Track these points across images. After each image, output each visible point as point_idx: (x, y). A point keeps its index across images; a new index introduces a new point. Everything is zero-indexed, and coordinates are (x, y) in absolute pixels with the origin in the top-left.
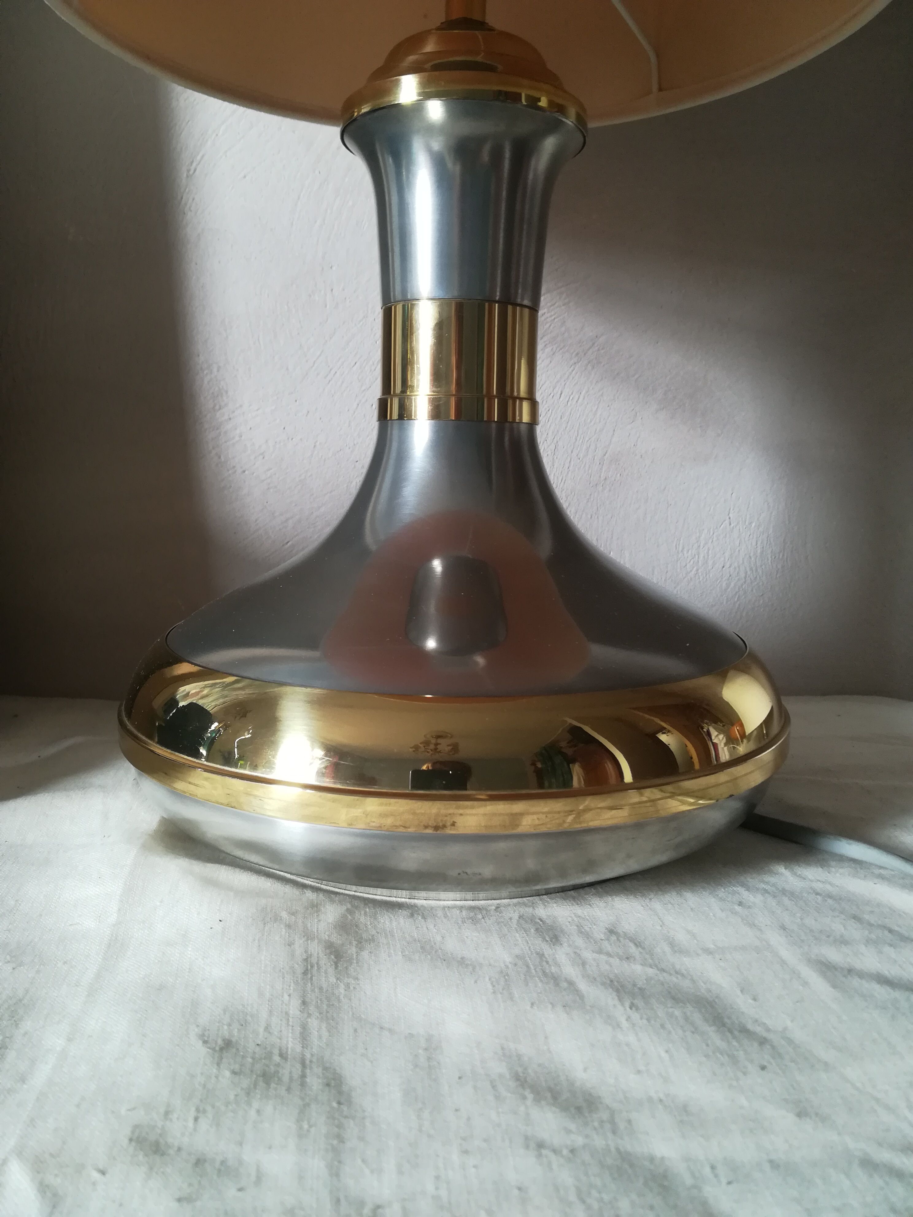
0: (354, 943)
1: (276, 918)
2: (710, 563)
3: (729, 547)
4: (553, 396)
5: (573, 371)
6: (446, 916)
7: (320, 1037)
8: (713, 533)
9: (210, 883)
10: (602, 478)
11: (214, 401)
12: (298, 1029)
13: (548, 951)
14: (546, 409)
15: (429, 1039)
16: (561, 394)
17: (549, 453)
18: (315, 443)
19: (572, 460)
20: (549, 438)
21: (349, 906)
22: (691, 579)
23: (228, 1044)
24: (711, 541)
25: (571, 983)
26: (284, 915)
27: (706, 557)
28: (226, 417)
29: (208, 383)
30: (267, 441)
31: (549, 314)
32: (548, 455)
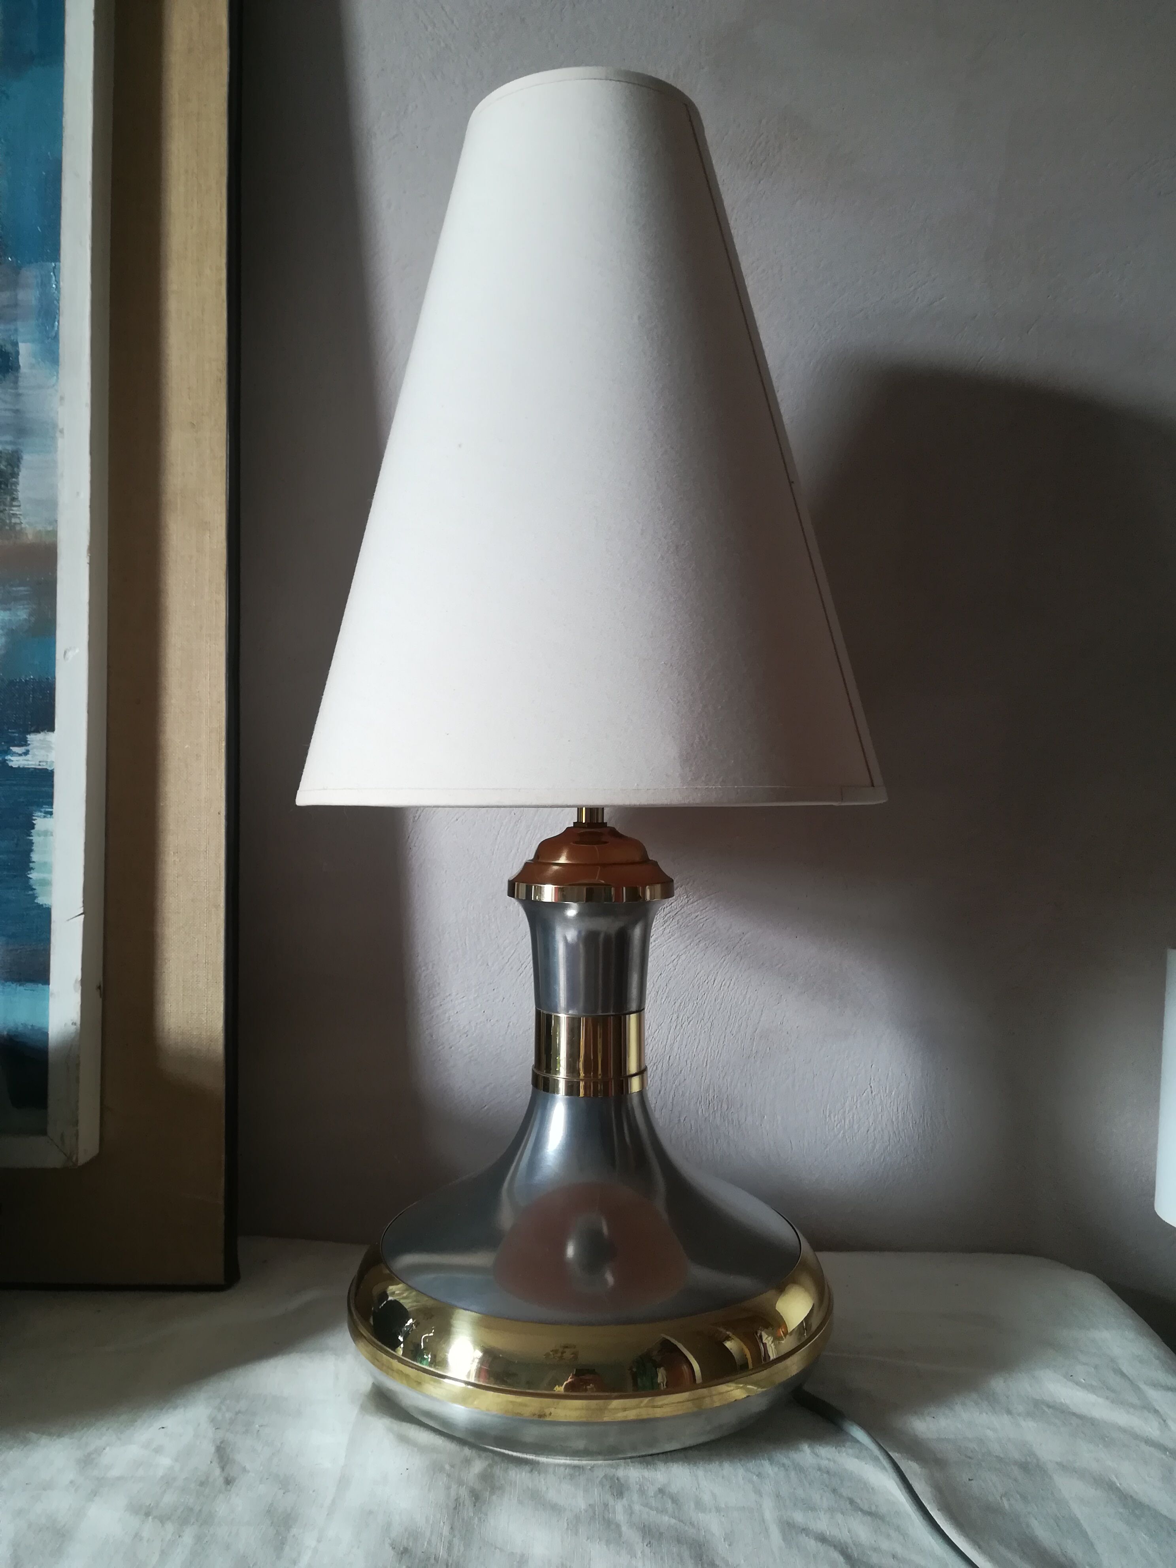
0: (489, 1489)
1: (441, 1469)
2: (856, 1127)
3: (873, 1112)
4: (708, 983)
5: (724, 961)
6: (554, 1473)
7: (459, 1551)
8: (857, 1101)
9: (403, 1439)
10: (754, 1051)
11: (429, 991)
12: (447, 1544)
13: (611, 1502)
14: (702, 993)
15: (522, 1556)
16: (714, 981)
17: (706, 1029)
18: (509, 1023)
19: (726, 1036)
20: (706, 1018)
21: (491, 1461)
22: (839, 1141)
23: (406, 1551)
24: (855, 1107)
25: (618, 1526)
26: (447, 1467)
27: (851, 1120)
28: (438, 1004)
29: (425, 976)
30: (470, 1023)
31: (702, 917)
32: (705, 1032)
